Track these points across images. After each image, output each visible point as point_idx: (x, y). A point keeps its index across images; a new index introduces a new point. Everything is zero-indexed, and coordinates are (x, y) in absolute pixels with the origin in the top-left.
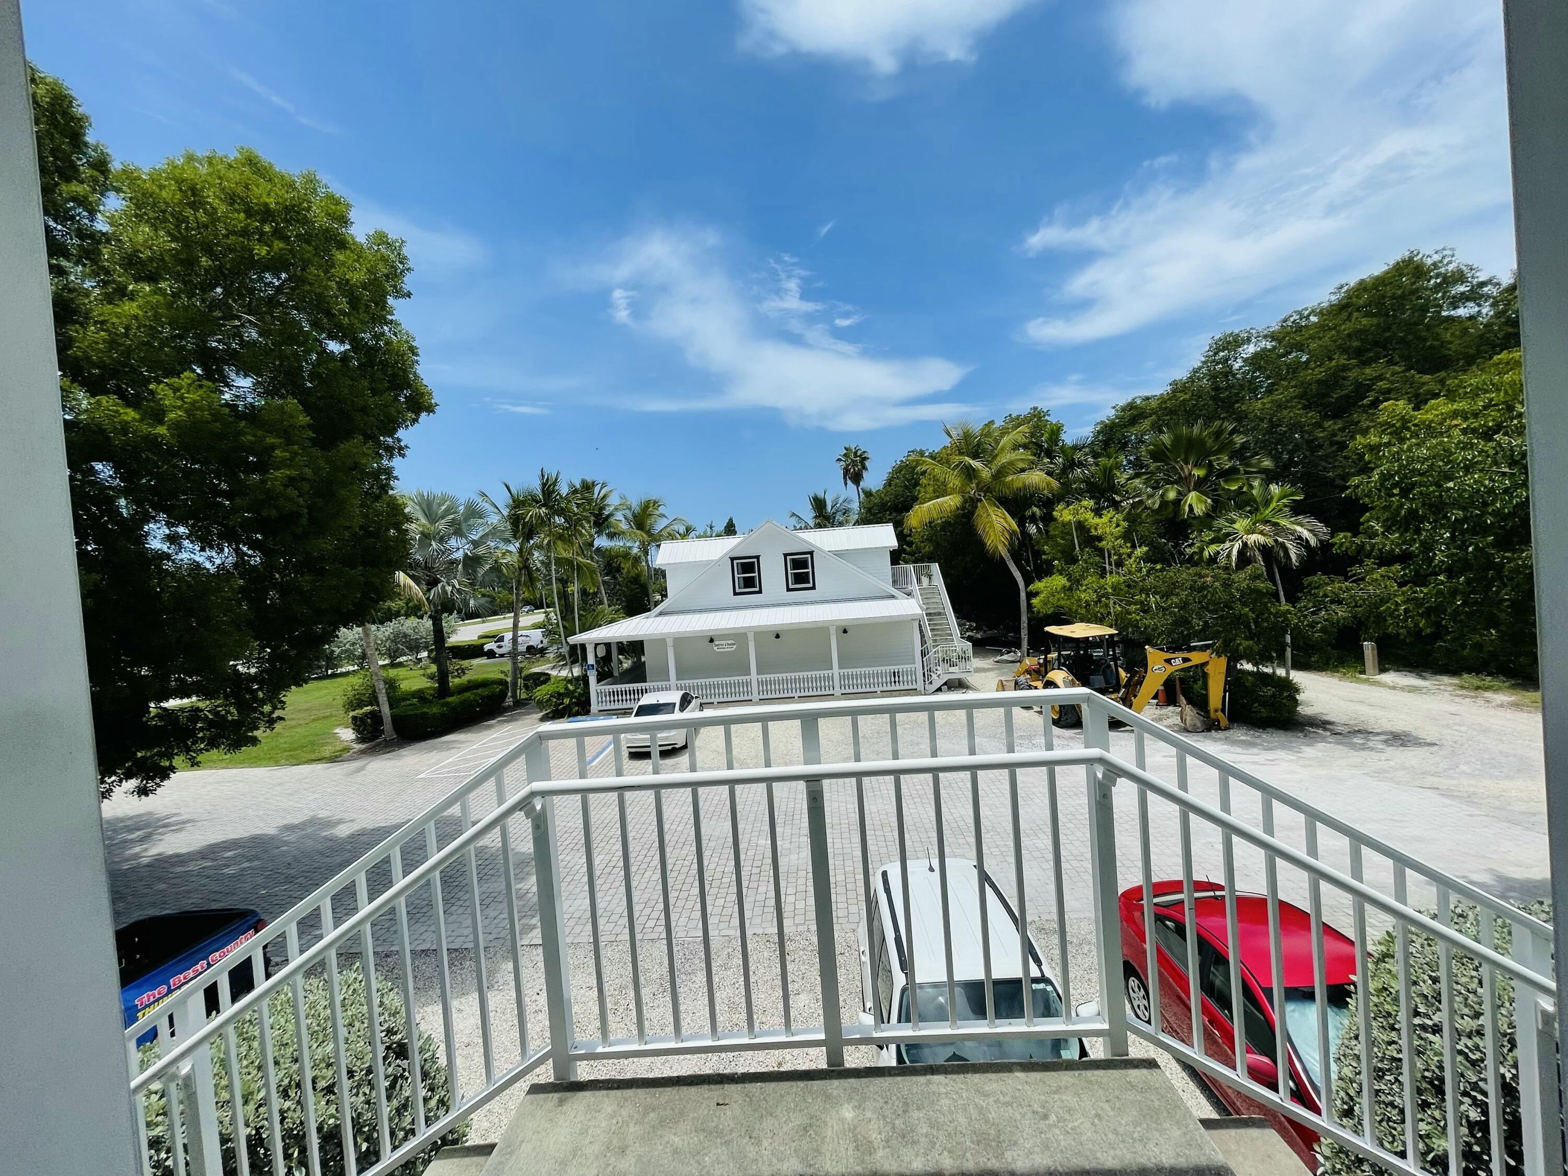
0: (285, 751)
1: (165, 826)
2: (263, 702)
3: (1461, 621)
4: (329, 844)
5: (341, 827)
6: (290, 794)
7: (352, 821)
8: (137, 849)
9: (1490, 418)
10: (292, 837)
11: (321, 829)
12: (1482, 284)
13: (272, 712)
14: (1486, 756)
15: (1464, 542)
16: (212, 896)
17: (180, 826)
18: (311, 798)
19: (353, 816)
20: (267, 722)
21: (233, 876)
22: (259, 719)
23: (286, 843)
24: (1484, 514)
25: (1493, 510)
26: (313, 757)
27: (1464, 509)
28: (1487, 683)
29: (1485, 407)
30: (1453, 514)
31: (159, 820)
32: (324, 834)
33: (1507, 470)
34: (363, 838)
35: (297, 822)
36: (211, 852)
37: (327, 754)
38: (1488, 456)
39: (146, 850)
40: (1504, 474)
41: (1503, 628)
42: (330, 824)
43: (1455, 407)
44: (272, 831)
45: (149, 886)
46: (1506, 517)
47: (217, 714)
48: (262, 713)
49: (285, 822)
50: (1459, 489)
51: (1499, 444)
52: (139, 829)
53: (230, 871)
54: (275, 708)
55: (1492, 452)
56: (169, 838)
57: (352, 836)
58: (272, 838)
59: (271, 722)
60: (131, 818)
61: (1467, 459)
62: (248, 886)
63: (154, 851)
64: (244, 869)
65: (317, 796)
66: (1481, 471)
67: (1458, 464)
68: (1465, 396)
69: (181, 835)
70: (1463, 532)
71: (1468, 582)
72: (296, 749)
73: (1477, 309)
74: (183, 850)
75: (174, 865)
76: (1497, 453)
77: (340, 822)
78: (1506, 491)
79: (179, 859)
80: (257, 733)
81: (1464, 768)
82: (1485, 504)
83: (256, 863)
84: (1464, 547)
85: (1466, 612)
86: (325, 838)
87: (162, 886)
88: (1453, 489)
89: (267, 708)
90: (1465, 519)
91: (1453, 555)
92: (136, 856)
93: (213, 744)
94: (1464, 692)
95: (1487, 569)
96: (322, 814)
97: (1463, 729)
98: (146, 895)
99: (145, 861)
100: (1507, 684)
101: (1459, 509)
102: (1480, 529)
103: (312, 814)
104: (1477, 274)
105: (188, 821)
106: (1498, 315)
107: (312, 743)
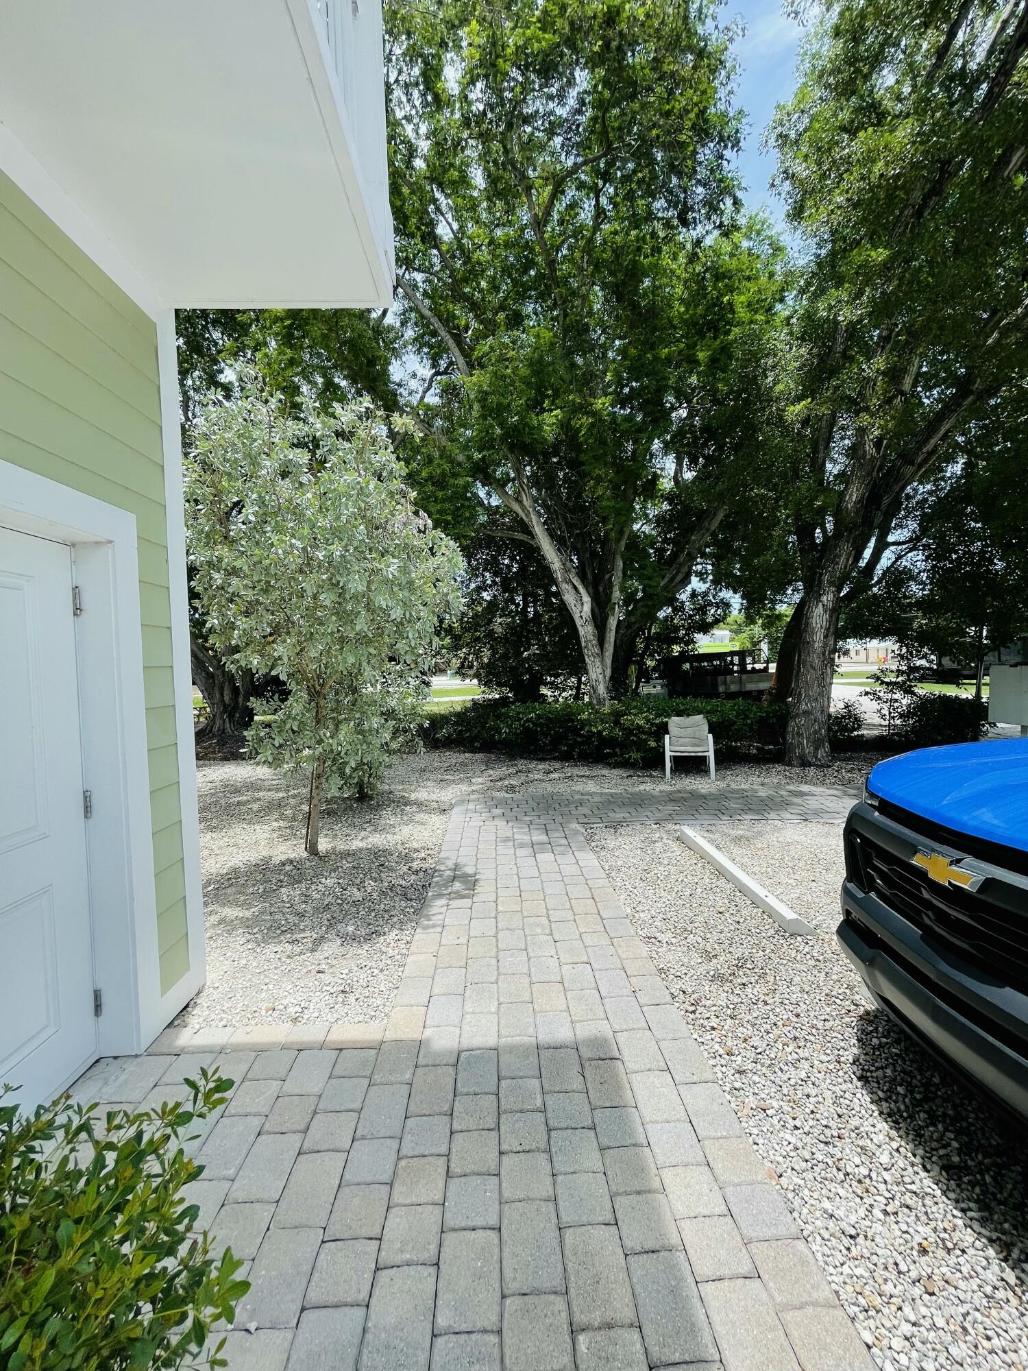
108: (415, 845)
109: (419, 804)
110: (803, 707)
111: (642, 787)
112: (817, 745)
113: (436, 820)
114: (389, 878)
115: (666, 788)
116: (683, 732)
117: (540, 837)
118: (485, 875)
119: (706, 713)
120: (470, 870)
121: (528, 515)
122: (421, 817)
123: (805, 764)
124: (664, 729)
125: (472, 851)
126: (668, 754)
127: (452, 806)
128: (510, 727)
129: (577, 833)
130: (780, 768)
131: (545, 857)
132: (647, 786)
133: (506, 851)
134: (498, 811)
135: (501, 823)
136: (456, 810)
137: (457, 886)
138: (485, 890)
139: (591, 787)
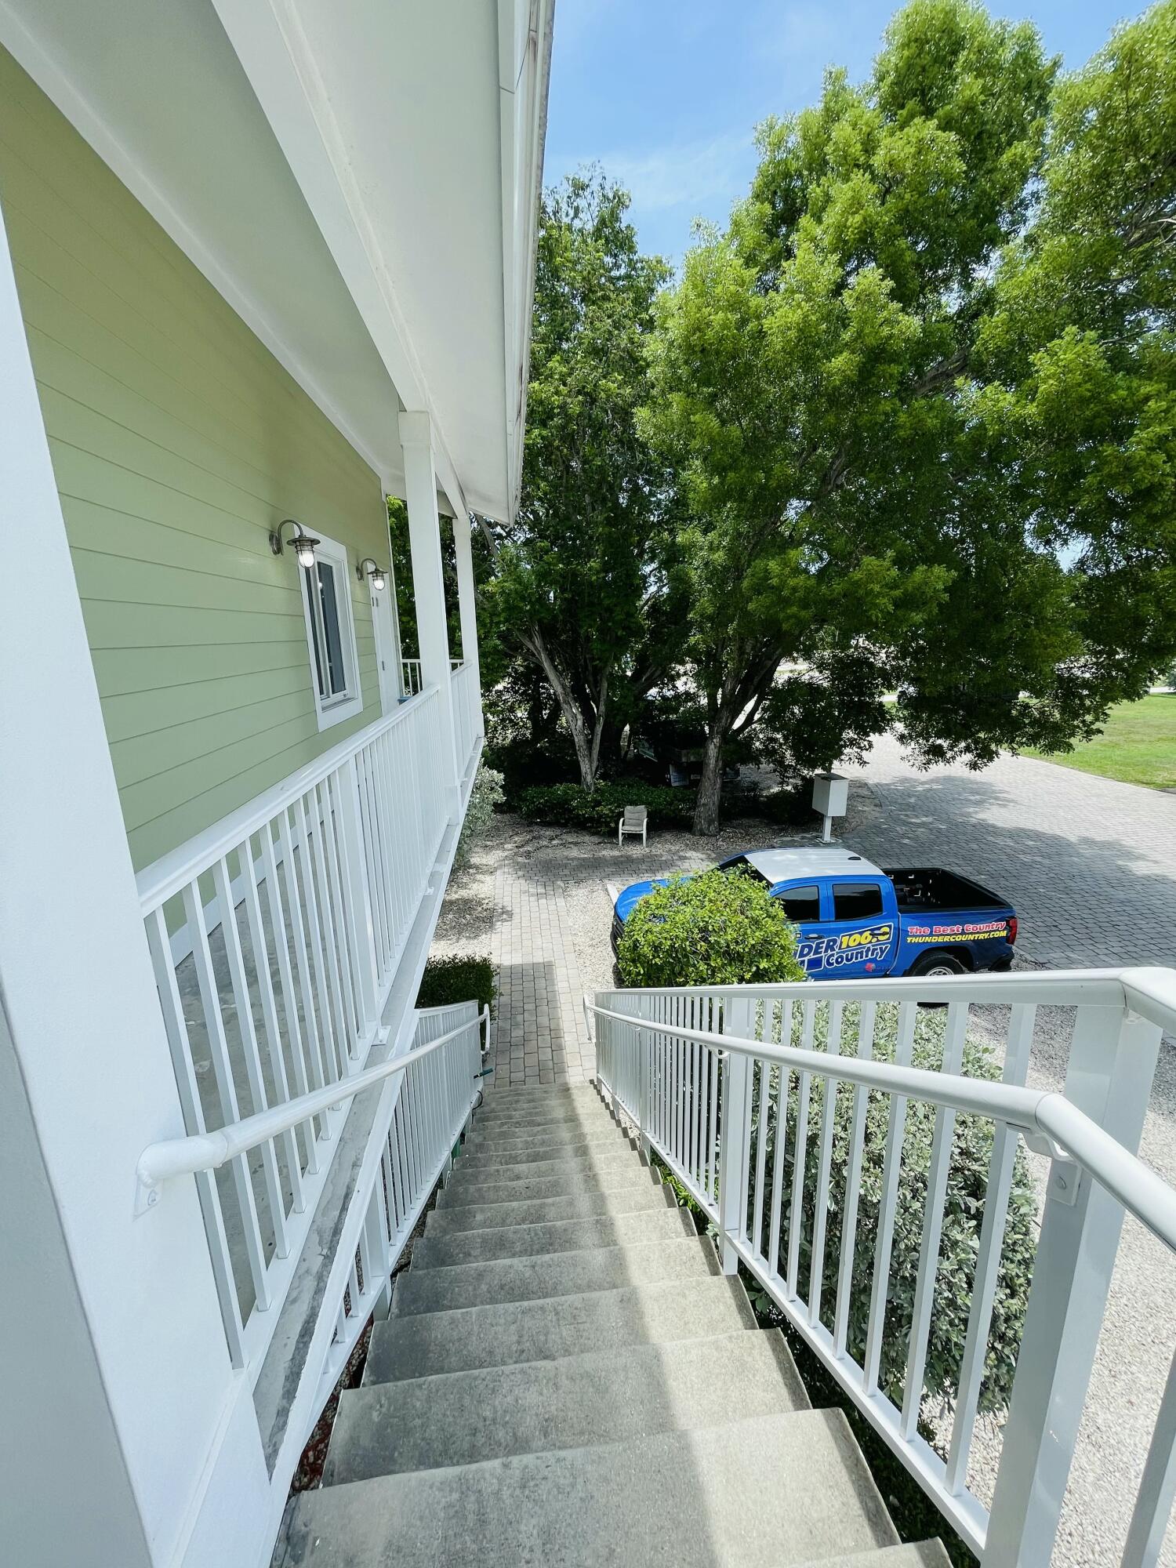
0: (1117, 763)
1: (996, 798)
2: (1088, 711)
4: (1119, 875)
5: (1140, 863)
6: (1103, 809)
7: (1156, 862)
8: (971, 810)
10: (1087, 852)
11: (1118, 856)
13: (1092, 723)
16: (1003, 873)
17: (1004, 803)
18: (1123, 821)
19: (1159, 858)
20: (1086, 732)
21: (1024, 864)
22: (1078, 727)
23: (1079, 855)
26: (1141, 777)
31: (994, 792)
32: (1120, 863)
34: (1159, 887)
35: (1098, 839)
36: (1017, 834)
37: (1159, 780)
39: (976, 812)
42: (1129, 855)
44: (1073, 839)
45: (967, 842)
47: (1042, 713)
48: (1084, 722)
49: (1087, 834)
52: (978, 794)
53: (1027, 859)
54: (1097, 719)
56: (995, 809)
57: (1148, 878)
58: (1069, 844)
59: (1089, 733)
60: (977, 783)
62: (1033, 879)
63: (981, 816)
64: (1035, 862)
65: (1129, 820)
69: (1002, 810)
72: (1128, 765)
74: (999, 824)
75: (989, 833)
77: (1138, 858)
79: (994, 831)
80: (1072, 741)
83: (1047, 861)
86: (1119, 868)
87: (975, 847)
89: (1089, 718)
92: (969, 815)
93: (1033, 740)
96: (1128, 842)
98: (962, 848)
99: (973, 821)
103: (1115, 836)
105: (1012, 801)
107: (1148, 764)
108: (483, 896)
109: (477, 867)
110: (703, 801)
111: (604, 853)
112: (710, 822)
113: (488, 878)
114: (476, 914)
115: (616, 853)
116: (632, 816)
117: (541, 890)
118: (516, 911)
119: (648, 804)
120: (509, 909)
121: (539, 653)
122: (479, 877)
123: (702, 834)
124: (621, 814)
125: (509, 899)
126: (621, 832)
127: (496, 869)
128: (527, 807)
129: (560, 887)
130: (688, 836)
131: (543, 901)
132: (608, 853)
133: (525, 897)
134: (520, 873)
135: (522, 881)
136: (499, 872)
137: (505, 916)
138: (516, 918)
139: (574, 853)
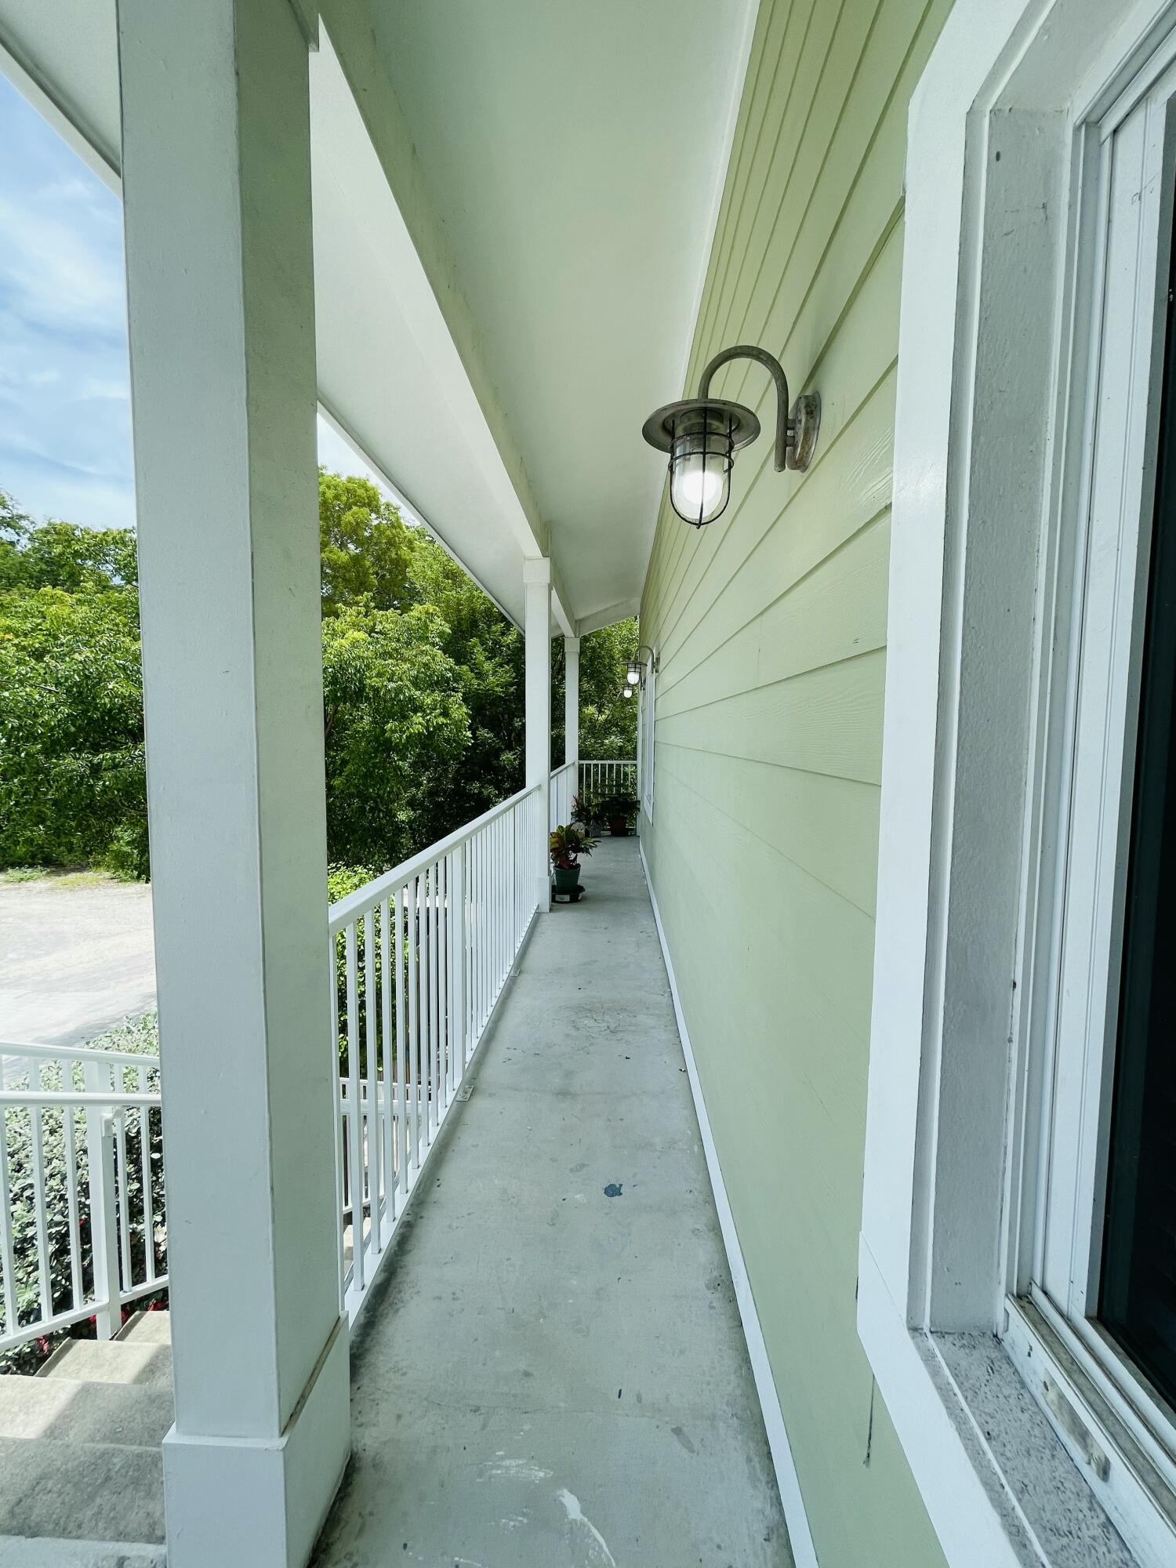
3: (14, 820)
9: (37, 641)
12: (21, 517)
14: (29, 940)
15: (17, 749)
24: (34, 725)
25: (43, 722)
27: (19, 718)
28: (28, 875)
29: (33, 630)
30: (10, 721)
33: (54, 689)
38: (40, 674)
40: (50, 692)
41: (48, 823)
43: (7, 622)
46: (52, 729)
50: (13, 699)
51: (48, 665)
55: (42, 671)
61: (21, 674)
66: (31, 686)
67: (14, 677)
68: (16, 615)
70: (18, 739)
71: (22, 783)
73: (17, 537)
76: (45, 673)
78: (52, 706)
81: (11, 956)
82: (36, 716)
84: (17, 751)
85: (18, 812)
88: (8, 698)
90: (20, 728)
91: (9, 759)
94: (10, 886)
95: (37, 773)
97: (10, 919)
100: (44, 873)
101: (15, 718)
102: (32, 737)
104: (18, 506)
106: (36, 550)
